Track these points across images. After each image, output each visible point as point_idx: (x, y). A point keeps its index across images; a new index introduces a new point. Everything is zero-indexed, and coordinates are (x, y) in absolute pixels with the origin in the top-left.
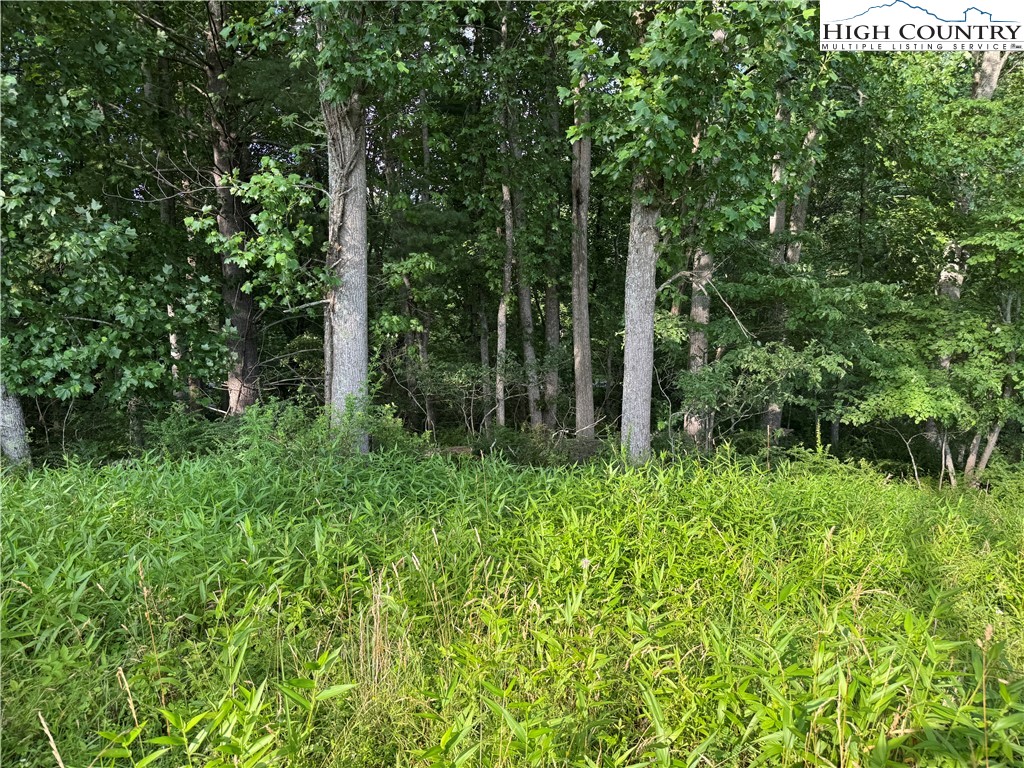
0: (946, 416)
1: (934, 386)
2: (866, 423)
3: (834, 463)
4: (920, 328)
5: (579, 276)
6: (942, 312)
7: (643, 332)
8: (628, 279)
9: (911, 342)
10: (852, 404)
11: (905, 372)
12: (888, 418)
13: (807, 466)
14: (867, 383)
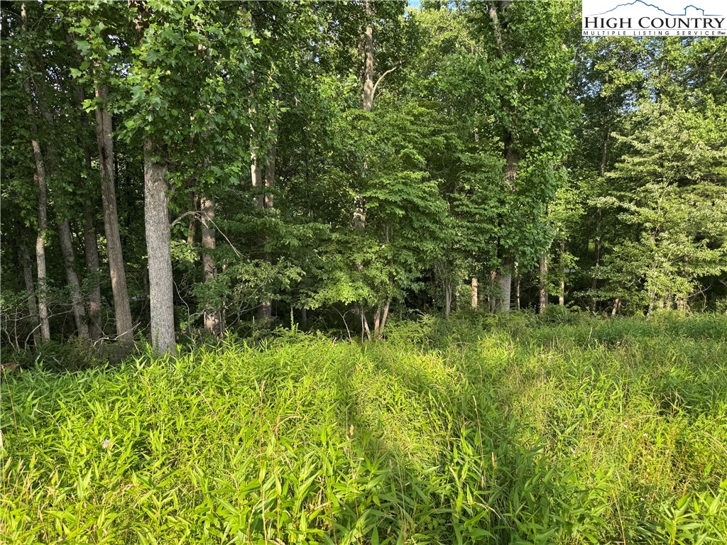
0: (361, 299)
1: (353, 281)
2: (319, 307)
3: (302, 336)
4: (344, 247)
5: (109, 214)
6: (355, 237)
7: (162, 256)
8: (147, 217)
9: (340, 255)
10: (310, 296)
11: (339, 274)
12: (331, 303)
13: (286, 339)
14: (318, 283)
